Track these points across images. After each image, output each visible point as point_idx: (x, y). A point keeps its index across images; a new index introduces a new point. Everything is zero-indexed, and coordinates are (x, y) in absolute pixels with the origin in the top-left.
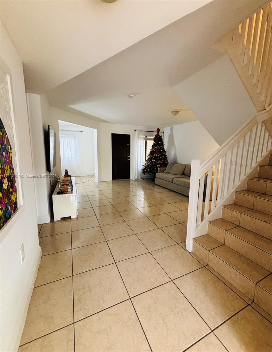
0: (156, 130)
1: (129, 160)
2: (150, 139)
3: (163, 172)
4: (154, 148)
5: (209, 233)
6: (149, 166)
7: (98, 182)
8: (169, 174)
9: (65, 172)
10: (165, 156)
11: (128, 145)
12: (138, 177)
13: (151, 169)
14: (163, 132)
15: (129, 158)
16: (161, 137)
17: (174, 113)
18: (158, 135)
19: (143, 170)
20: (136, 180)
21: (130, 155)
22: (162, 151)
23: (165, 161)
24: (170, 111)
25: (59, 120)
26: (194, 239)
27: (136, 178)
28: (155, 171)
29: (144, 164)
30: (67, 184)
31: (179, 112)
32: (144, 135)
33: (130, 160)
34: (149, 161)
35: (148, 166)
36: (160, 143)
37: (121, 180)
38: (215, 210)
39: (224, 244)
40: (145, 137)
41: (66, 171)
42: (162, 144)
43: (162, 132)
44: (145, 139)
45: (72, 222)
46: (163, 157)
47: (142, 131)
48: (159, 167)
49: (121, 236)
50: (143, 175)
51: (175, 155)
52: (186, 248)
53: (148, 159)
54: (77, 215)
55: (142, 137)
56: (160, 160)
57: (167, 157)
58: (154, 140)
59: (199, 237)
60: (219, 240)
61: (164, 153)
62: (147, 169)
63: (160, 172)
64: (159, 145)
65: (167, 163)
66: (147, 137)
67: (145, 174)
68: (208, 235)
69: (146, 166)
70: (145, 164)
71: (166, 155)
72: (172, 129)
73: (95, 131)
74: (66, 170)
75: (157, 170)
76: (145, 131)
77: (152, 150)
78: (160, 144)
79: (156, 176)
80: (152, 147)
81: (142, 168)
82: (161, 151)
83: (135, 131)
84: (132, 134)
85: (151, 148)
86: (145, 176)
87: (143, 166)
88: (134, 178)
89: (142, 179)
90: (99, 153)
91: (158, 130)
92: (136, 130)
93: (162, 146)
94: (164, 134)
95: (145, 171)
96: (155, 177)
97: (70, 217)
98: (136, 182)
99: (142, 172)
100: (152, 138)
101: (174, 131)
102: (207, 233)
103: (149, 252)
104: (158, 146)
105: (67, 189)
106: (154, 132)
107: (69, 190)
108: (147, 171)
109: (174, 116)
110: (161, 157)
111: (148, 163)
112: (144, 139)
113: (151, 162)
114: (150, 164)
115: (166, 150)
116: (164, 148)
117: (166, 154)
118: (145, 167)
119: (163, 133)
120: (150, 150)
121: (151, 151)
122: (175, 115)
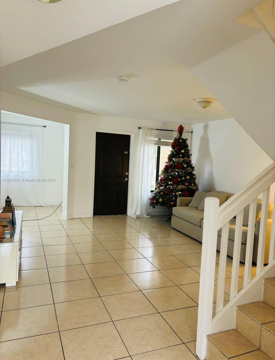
0: (176, 128)
1: (126, 179)
2: (166, 144)
3: (187, 206)
4: (173, 161)
5: (237, 328)
6: (162, 193)
7: (66, 219)
8: (197, 209)
9: (6, 201)
10: (192, 176)
11: (126, 153)
12: (141, 212)
13: (165, 199)
14: (191, 131)
15: (127, 176)
16: (185, 141)
17: (203, 104)
18: (180, 137)
19: (150, 199)
20: (138, 218)
21: (128, 172)
22: (187, 167)
23: (192, 186)
24: (195, 100)
25: (2, 111)
26: (208, 336)
27: (138, 213)
28: (172, 203)
29: (153, 189)
30: (5, 224)
31: (212, 102)
32: (156, 137)
33: (128, 181)
34: (163, 184)
35: (159, 193)
36: (183, 151)
37: (111, 216)
38: (249, 286)
39: (260, 349)
40: (157, 139)
41: (8, 200)
42: (187, 155)
43: (188, 132)
44: (157, 144)
45: (5, 293)
46: (188, 177)
47: (152, 129)
48: (180, 195)
49: (87, 322)
50: (151, 209)
51: (211, 174)
52: (196, 352)
53: (161, 180)
54: (17, 281)
55: (151, 140)
56: (183, 182)
57: (195, 179)
58: (173, 146)
59: (220, 332)
60: (253, 341)
61: (189, 170)
62: (158, 199)
63: (181, 206)
64: (181, 156)
65: (195, 188)
66: (161, 140)
67: (154, 207)
68: (236, 330)
69: (157, 192)
70: (156, 189)
71: (194, 175)
72: (206, 127)
73: (67, 127)
74: (8, 198)
75: (175, 201)
76: (156, 129)
77: (168, 164)
78: (182, 154)
79: (173, 213)
80: (169, 158)
81: (150, 195)
82: (185, 166)
83: (139, 128)
84: (133, 134)
85: (167, 160)
86: (154, 210)
87: (152, 191)
88: (135, 214)
89: (149, 217)
90: (71, 166)
91: (181, 129)
92: (141, 128)
93: (186, 158)
94: (192, 136)
95: (154, 201)
96: (171, 214)
97: (4, 284)
98: (138, 222)
99: (149, 204)
100: (170, 142)
101: (209, 130)
102: (234, 327)
103: (130, 356)
104: (179, 157)
105: (4, 234)
106: (174, 132)
107: (8, 236)
108: (157, 203)
109: (203, 108)
110: (184, 178)
111: (159, 188)
112: (155, 144)
113: (166, 187)
114: (164, 189)
115: (193, 166)
116: (190, 161)
117: (194, 172)
118: (156, 194)
119: (190, 134)
120: (166, 164)
121: (166, 166)
122: (205, 108)
